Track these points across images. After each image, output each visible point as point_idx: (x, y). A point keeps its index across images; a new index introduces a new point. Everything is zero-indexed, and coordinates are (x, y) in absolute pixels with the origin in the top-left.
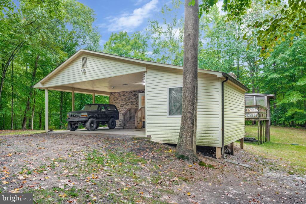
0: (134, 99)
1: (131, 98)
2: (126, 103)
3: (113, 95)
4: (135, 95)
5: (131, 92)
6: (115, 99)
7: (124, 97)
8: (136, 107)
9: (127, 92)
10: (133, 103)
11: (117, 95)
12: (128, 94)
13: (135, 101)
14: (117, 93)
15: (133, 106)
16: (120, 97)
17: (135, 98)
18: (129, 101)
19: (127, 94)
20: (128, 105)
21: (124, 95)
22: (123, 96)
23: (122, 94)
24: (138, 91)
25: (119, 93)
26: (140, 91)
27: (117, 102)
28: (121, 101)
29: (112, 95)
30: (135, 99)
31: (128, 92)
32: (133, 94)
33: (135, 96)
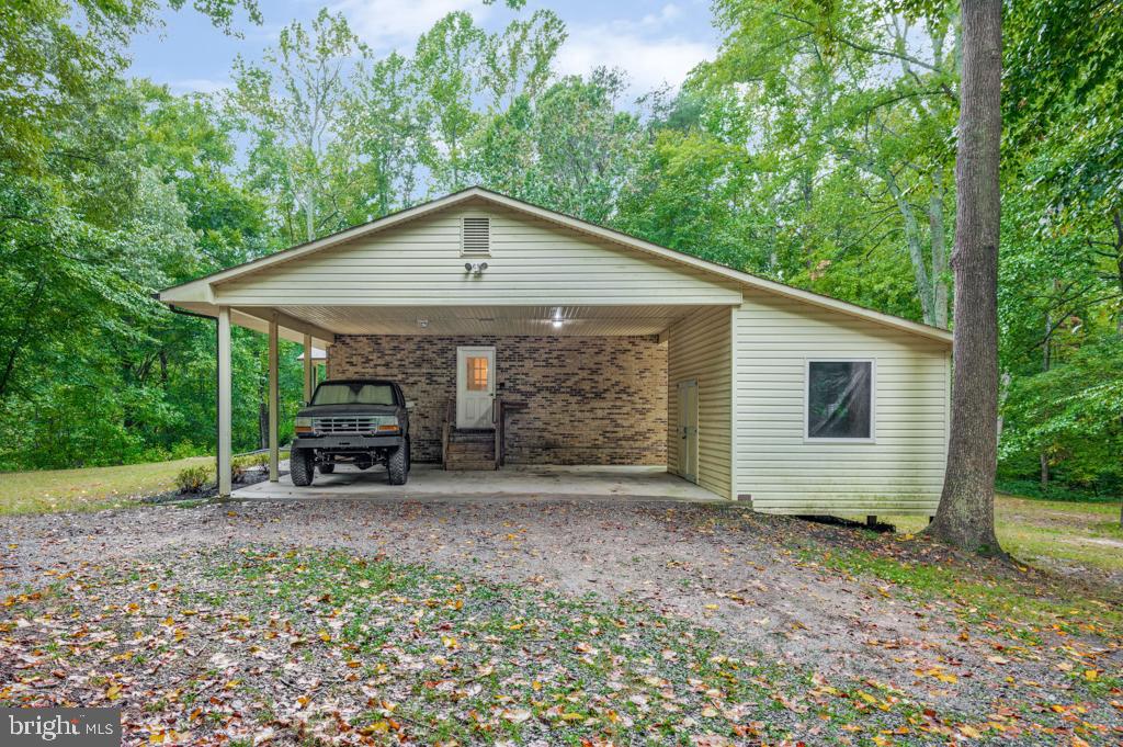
0: (438, 364)
1: (429, 361)
2: (404, 376)
3: (344, 343)
4: (443, 351)
5: (429, 340)
6: (354, 359)
7: (399, 357)
8: (446, 392)
9: (409, 339)
10: (435, 378)
11: (365, 348)
12: (415, 347)
13: (444, 371)
14: (364, 339)
15: (436, 389)
16: (379, 355)
17: (444, 360)
18: (417, 371)
19: (411, 346)
20: (415, 383)
21: (395, 348)
22: (390, 352)
23: (384, 344)
24: (456, 339)
25: (375, 339)
26: (464, 339)
27: (366, 370)
28: (384, 368)
29: (339, 345)
30: (444, 366)
31: (416, 340)
32: (435, 348)
33: (445, 355)
